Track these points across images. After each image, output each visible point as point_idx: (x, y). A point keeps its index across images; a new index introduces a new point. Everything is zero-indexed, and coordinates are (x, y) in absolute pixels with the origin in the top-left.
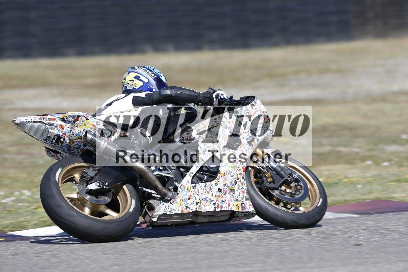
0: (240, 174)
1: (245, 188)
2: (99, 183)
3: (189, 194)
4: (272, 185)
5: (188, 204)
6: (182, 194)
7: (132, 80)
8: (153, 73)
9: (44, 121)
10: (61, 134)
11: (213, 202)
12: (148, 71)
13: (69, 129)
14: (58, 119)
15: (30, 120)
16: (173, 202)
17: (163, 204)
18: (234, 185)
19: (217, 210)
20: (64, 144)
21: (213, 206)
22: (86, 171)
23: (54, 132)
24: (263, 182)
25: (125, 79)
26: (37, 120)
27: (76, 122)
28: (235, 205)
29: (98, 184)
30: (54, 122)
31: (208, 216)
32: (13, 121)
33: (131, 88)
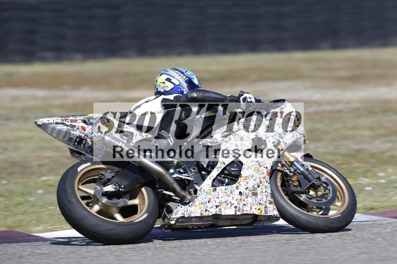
0: (264, 178)
1: (269, 191)
2: (115, 185)
3: (209, 196)
4: (299, 189)
5: (207, 207)
6: (201, 197)
7: (164, 83)
8: (185, 76)
9: (66, 123)
10: (83, 136)
11: (234, 206)
12: (180, 73)
13: (91, 131)
14: (80, 121)
15: (53, 122)
16: (192, 205)
17: (181, 207)
18: (256, 189)
19: (238, 213)
20: (87, 146)
21: (234, 209)
22: (103, 173)
23: (76, 133)
24: (290, 186)
25: (157, 81)
26: (59, 121)
28: (257, 209)
29: (114, 187)
30: (76, 124)
31: (230, 219)
32: (36, 123)
33: (162, 91)
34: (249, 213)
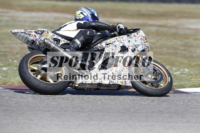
7: (79, 14)
8: (90, 11)
9: (27, 32)
10: (35, 40)
12: (88, 10)
13: (39, 37)
14: (34, 32)
15: (20, 32)
19: (111, 83)
20: (36, 45)
21: (109, 81)
22: (43, 58)
23: (31, 38)
25: (76, 14)
26: (23, 31)
27: (42, 34)
30: (32, 33)
31: (107, 86)
32: (11, 32)
33: (78, 18)
34: (116, 83)
